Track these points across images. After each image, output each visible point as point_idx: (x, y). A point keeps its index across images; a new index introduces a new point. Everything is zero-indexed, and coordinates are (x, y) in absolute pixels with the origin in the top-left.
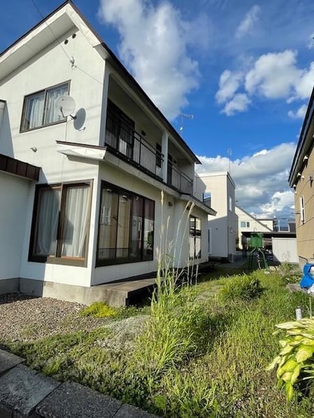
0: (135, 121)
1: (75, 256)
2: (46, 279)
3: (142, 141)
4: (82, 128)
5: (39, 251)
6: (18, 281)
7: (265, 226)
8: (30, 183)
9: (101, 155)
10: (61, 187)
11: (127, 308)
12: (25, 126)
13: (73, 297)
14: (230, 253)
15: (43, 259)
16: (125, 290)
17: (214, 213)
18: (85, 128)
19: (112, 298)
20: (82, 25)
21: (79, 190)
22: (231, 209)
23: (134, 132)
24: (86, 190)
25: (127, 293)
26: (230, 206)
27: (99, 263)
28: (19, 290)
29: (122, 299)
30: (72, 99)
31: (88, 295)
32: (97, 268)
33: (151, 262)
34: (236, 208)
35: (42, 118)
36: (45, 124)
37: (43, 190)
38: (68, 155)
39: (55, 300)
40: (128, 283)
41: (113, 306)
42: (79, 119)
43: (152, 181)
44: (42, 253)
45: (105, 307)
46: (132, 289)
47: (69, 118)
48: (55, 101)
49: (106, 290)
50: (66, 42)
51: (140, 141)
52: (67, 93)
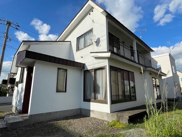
0: (119, 38)
1: (102, 99)
2: (91, 109)
3: (124, 46)
4: (99, 45)
5: (87, 97)
6: (81, 110)
8: (81, 70)
9: (109, 55)
10: (94, 70)
11: (129, 124)
12: (78, 49)
13: (103, 117)
14: (178, 96)
15: (89, 101)
16: (127, 115)
17: (165, 75)
18: (100, 45)
19: (121, 119)
20: (95, 6)
21: (101, 71)
22: (174, 72)
23: (119, 42)
24: (103, 71)
25: (128, 117)
26: (174, 70)
27: (113, 102)
28: (81, 113)
29: (126, 119)
30: (94, 35)
31: (109, 117)
32: (112, 105)
33: (135, 101)
34: (177, 72)
35: (83, 45)
36: (85, 47)
37: (86, 72)
38: (95, 57)
39: (96, 118)
40: (127, 112)
41: (122, 122)
42: (98, 42)
43: (131, 63)
44: (88, 98)
45: (118, 123)
46: (130, 115)
47: (94, 43)
48: (88, 37)
49: (118, 115)
50: (90, 14)
51: (123, 46)
52: (92, 33)
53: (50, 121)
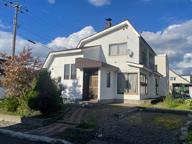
4: (133, 57)
7: (185, 79)
8: (115, 72)
10: (127, 74)
15: (123, 93)
25: (151, 101)
28: (115, 102)
31: (139, 102)
38: (128, 65)
41: (147, 104)
49: (145, 101)
50: (124, 29)
53: (108, 104)
